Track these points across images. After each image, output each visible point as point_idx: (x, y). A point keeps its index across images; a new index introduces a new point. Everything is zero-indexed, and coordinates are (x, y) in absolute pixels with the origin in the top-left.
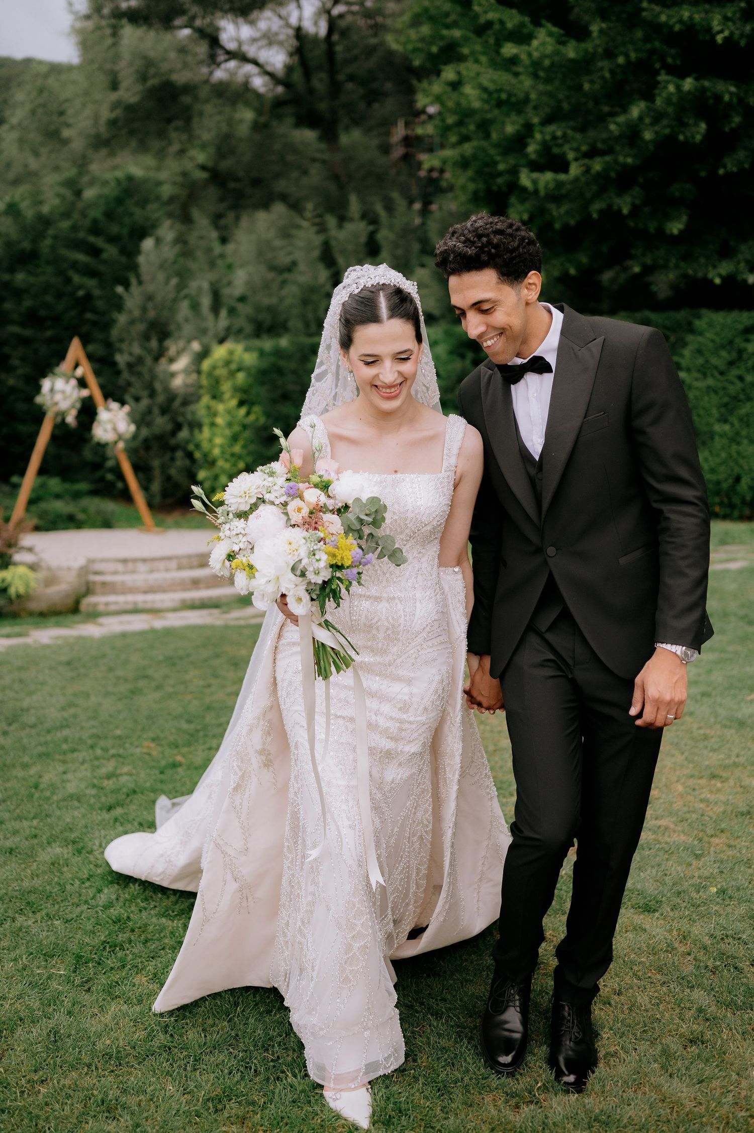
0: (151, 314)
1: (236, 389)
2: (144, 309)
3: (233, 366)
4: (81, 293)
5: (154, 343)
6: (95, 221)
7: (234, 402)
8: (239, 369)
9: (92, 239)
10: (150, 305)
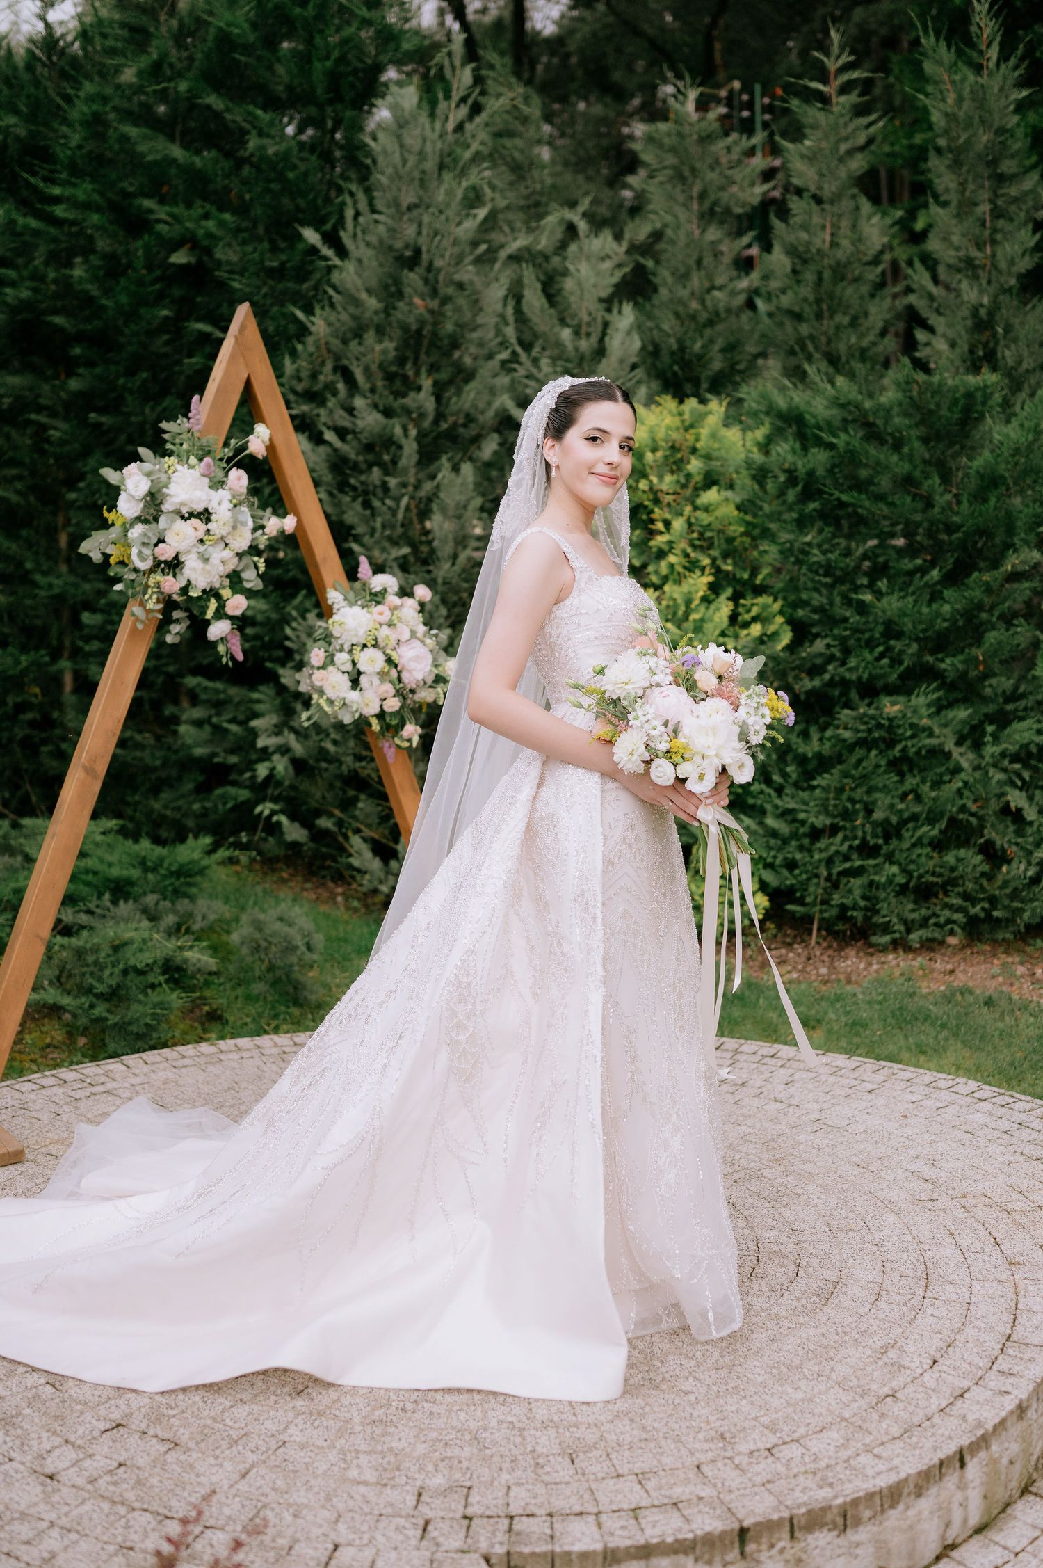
0: (417, 306)
1: (703, 541)
2: (392, 292)
3: (695, 465)
4: (180, 258)
5: (424, 399)
6: (225, 41)
7: (699, 583)
8: (710, 481)
9: (214, 101)
10: (413, 279)
